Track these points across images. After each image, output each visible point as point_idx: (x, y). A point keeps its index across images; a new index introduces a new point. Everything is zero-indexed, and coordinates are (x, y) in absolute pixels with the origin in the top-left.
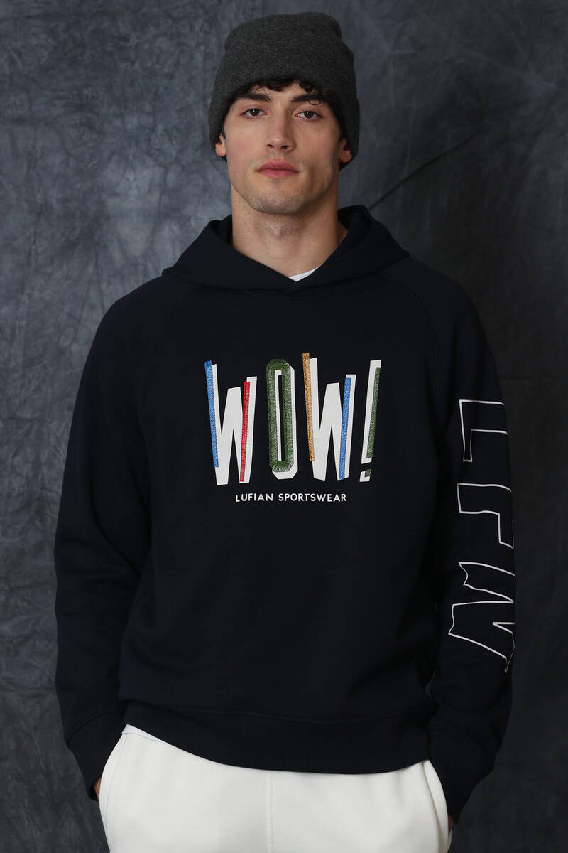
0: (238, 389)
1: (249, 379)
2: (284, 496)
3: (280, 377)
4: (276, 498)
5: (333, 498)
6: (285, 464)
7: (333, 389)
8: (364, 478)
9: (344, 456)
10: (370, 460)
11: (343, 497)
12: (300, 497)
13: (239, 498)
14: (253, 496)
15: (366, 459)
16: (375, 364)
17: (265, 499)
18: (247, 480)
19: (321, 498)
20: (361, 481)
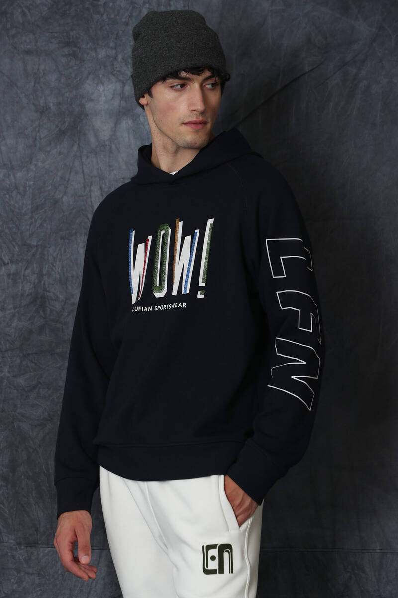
0: (143, 244)
1: (149, 238)
3: (163, 234)
4: (153, 309)
8: (200, 295)
9: (188, 279)
12: (165, 307)
13: (134, 310)
17: (148, 310)
19: (173, 306)
20: (198, 297)
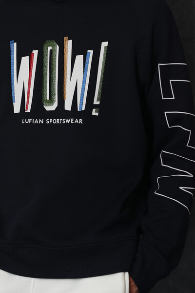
0: (27, 57)
1: (34, 52)
2: (49, 121)
3: (51, 50)
4: (45, 121)
5: (74, 121)
6: (51, 101)
7: (79, 58)
8: (95, 113)
9: (83, 97)
10: (98, 103)
11: (81, 121)
12: (58, 121)
13: (24, 121)
14: (32, 120)
15: (96, 102)
16: (105, 44)
17: (39, 122)
18: (29, 110)
19: (68, 121)
20: (93, 114)
